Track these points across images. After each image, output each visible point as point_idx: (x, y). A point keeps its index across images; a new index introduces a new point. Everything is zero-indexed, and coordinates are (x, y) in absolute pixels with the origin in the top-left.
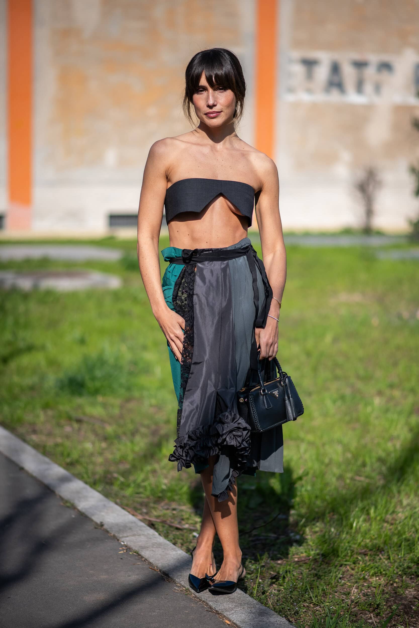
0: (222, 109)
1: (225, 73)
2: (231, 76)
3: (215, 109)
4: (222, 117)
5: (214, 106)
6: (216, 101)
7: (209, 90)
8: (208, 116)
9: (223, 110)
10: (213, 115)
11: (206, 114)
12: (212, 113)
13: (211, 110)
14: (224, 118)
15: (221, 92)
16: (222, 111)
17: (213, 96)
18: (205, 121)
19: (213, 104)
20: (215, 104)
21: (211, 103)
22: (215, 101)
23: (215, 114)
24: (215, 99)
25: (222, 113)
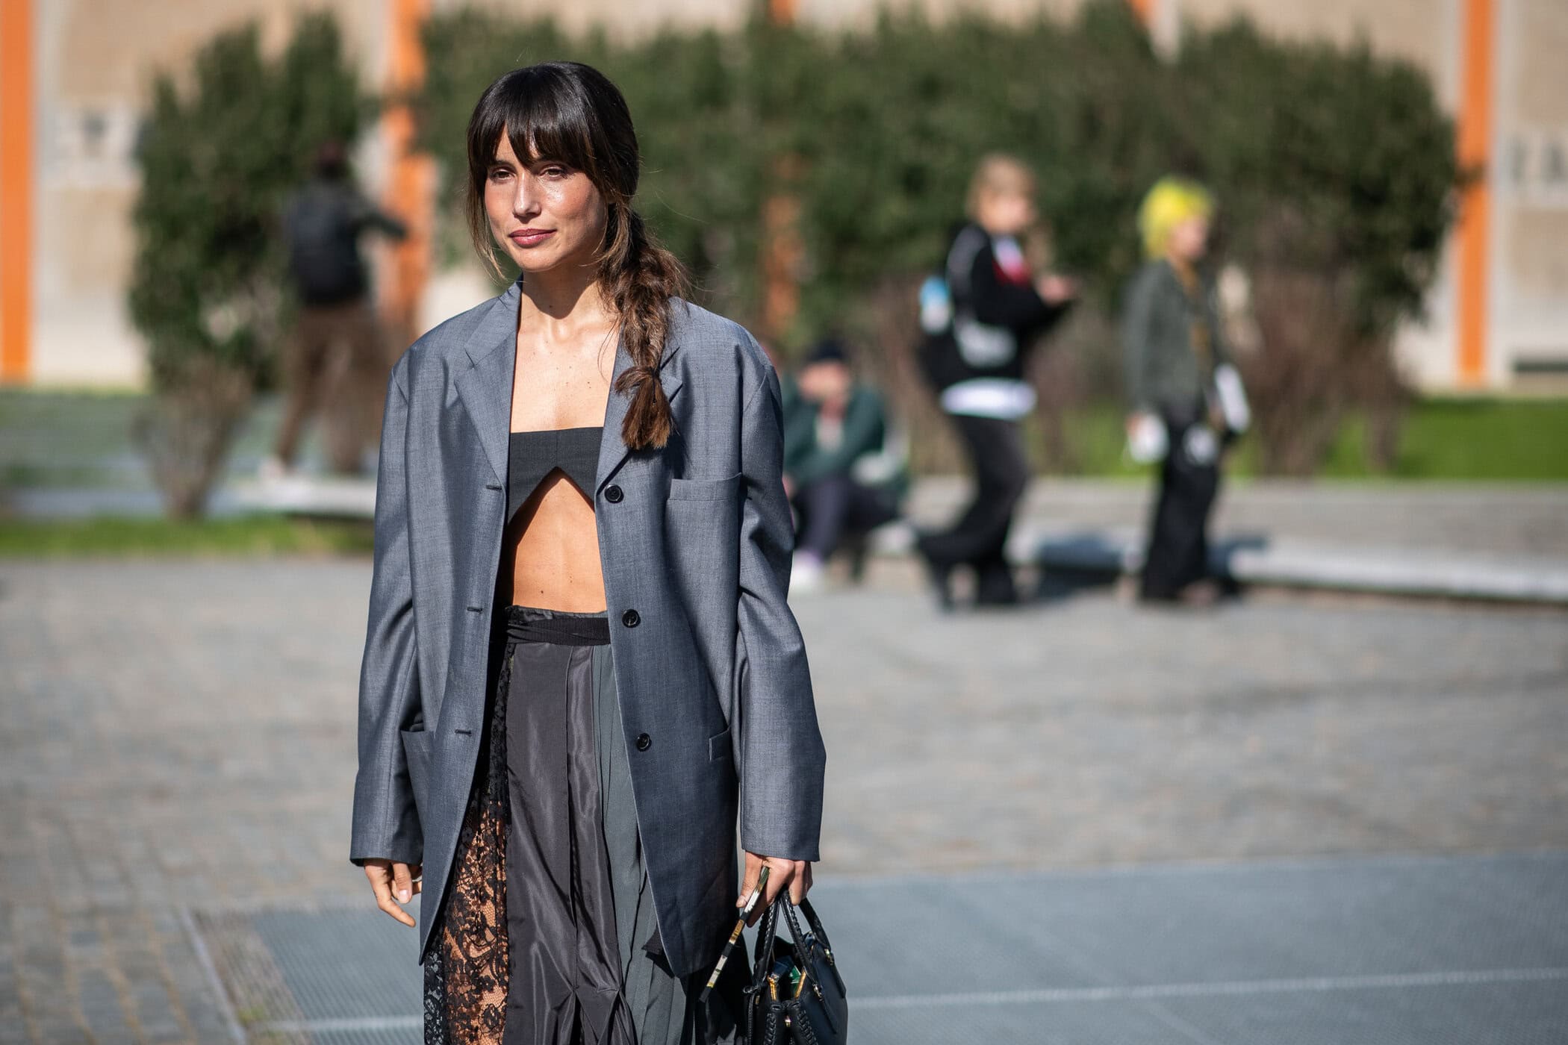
0: (556, 223)
1: (562, 128)
2: (582, 136)
3: (535, 224)
4: (555, 245)
5: (535, 215)
6: (539, 203)
7: (519, 173)
8: (515, 241)
9: (559, 227)
10: (530, 238)
11: (512, 236)
12: (526, 233)
13: (523, 227)
14: (560, 247)
15: (554, 180)
16: (555, 230)
17: (530, 189)
18: (512, 252)
19: (528, 209)
20: (536, 209)
21: (522, 207)
22: (533, 202)
23: (535, 236)
24: (535, 196)
25: (557, 235)
